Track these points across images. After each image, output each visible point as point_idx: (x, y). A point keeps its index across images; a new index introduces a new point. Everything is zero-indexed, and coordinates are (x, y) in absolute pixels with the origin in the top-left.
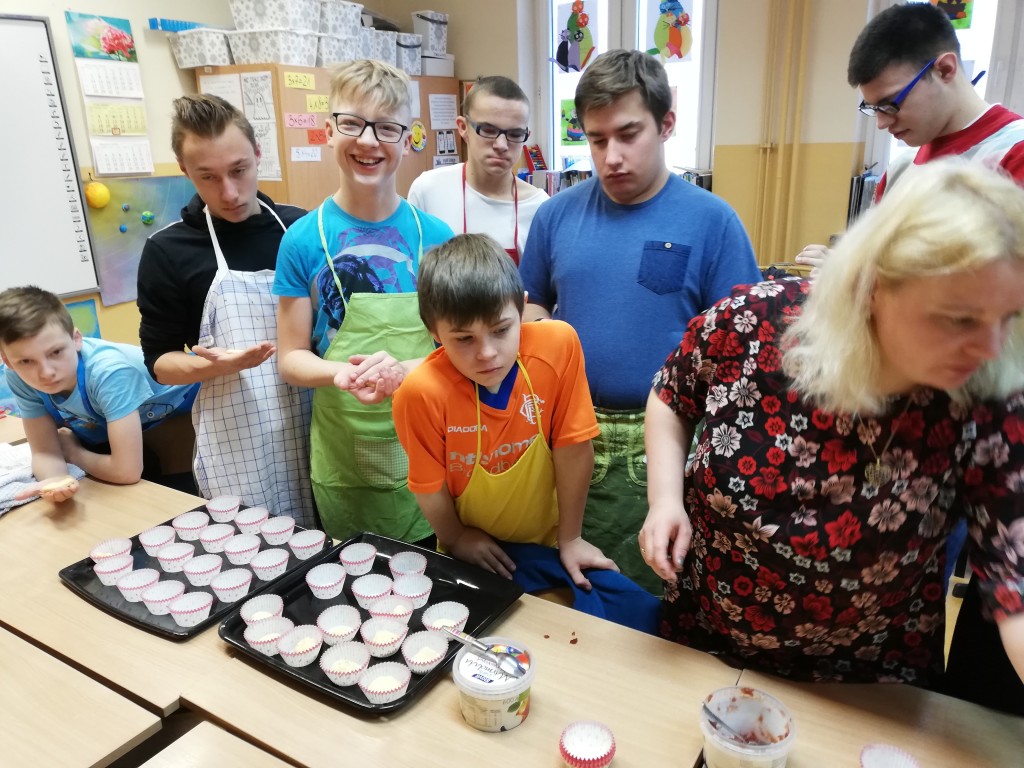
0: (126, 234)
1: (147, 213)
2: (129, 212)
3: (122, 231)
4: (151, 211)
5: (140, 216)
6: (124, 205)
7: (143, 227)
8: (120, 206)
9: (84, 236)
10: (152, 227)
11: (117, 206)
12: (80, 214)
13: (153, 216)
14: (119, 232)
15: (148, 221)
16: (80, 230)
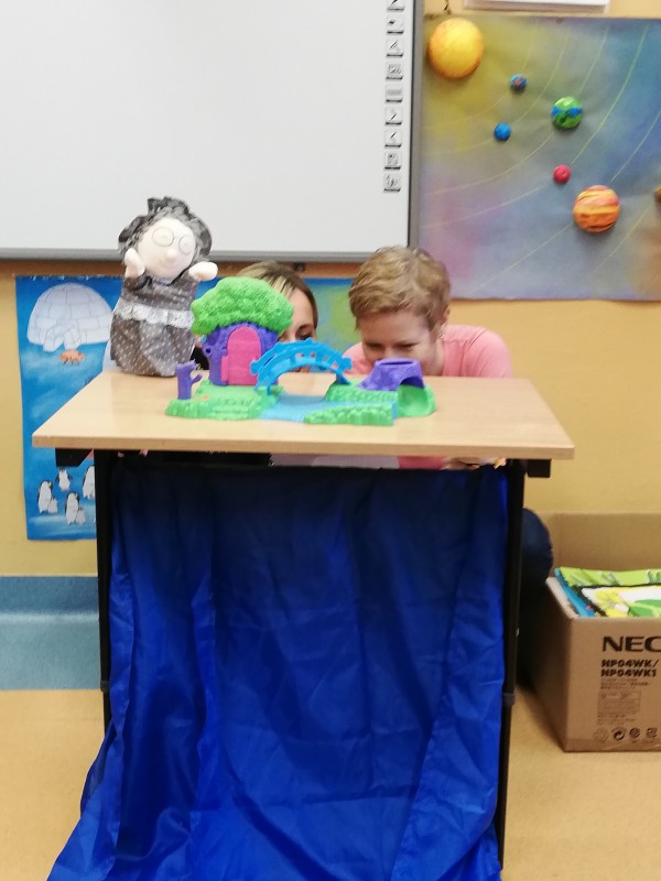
0: (506, 145)
1: (566, 103)
2: (525, 96)
3: (502, 137)
4: (581, 98)
5: (548, 107)
6: (517, 76)
7: (552, 135)
8: (506, 80)
9: (404, 134)
10: (574, 137)
11: (499, 77)
12: (406, 84)
13: (579, 112)
14: (491, 140)
15: (563, 120)
16: (396, 120)
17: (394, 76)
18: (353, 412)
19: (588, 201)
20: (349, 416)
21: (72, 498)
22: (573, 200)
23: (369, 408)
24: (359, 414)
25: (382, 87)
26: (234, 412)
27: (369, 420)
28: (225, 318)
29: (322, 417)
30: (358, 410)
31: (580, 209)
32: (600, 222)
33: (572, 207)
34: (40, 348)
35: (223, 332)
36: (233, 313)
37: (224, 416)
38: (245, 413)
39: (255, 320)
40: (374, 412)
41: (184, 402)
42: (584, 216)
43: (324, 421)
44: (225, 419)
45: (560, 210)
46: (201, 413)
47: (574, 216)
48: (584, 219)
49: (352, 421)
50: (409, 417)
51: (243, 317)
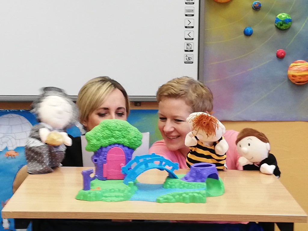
0: (250, 38)
1: (283, 16)
2: (260, 13)
3: (248, 34)
4: (290, 14)
5: (273, 18)
6: (256, 2)
7: (275, 33)
8: (250, 4)
10: (288, 33)
11: (246, 2)
13: (290, 21)
14: (243, 36)
15: (281, 25)
16: (191, 25)
17: (189, 2)
18: (184, 195)
19: (295, 68)
20: (181, 197)
22: (287, 67)
23: (192, 193)
24: (187, 196)
26: (116, 196)
27: (194, 200)
28: (106, 142)
29: (166, 199)
30: (187, 194)
31: (291, 72)
32: (302, 80)
33: (287, 71)
35: (104, 150)
36: (110, 139)
37: (110, 199)
38: (122, 197)
39: (122, 142)
40: (196, 194)
41: (87, 192)
42: (293, 76)
43: (167, 200)
44: (111, 201)
45: (280, 73)
46: (97, 198)
47: (288, 76)
48: (293, 78)
49: (184, 200)
50: (212, 196)
51: (115, 141)
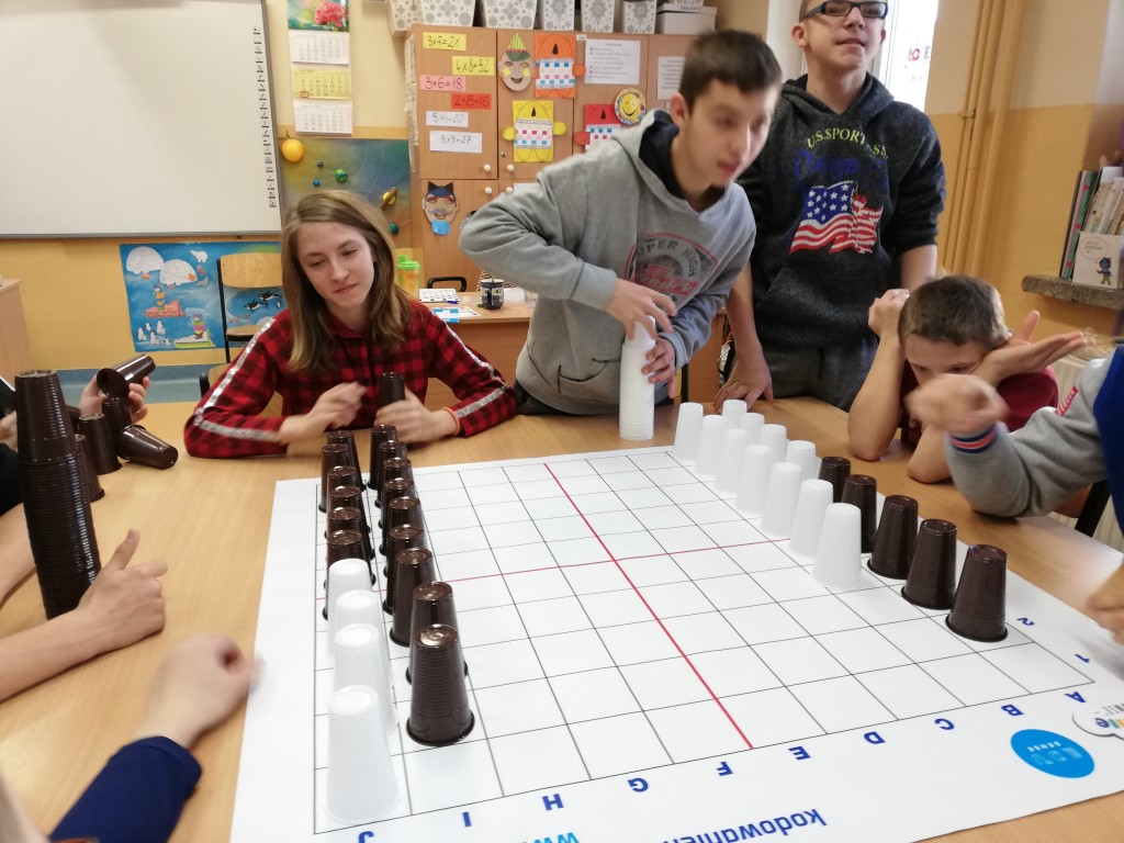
1: (341, 172)
2: (323, 169)
3: (315, 185)
4: (345, 170)
5: (333, 173)
6: (319, 161)
7: (336, 183)
8: (315, 163)
9: (275, 184)
10: (345, 184)
11: (312, 162)
12: (274, 165)
13: (346, 175)
15: (339, 178)
16: (271, 179)
17: (269, 162)
21: (152, 334)
25: (264, 166)
34: (132, 273)
